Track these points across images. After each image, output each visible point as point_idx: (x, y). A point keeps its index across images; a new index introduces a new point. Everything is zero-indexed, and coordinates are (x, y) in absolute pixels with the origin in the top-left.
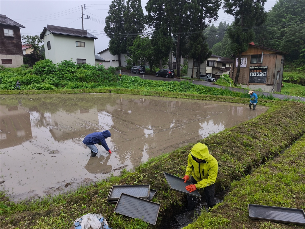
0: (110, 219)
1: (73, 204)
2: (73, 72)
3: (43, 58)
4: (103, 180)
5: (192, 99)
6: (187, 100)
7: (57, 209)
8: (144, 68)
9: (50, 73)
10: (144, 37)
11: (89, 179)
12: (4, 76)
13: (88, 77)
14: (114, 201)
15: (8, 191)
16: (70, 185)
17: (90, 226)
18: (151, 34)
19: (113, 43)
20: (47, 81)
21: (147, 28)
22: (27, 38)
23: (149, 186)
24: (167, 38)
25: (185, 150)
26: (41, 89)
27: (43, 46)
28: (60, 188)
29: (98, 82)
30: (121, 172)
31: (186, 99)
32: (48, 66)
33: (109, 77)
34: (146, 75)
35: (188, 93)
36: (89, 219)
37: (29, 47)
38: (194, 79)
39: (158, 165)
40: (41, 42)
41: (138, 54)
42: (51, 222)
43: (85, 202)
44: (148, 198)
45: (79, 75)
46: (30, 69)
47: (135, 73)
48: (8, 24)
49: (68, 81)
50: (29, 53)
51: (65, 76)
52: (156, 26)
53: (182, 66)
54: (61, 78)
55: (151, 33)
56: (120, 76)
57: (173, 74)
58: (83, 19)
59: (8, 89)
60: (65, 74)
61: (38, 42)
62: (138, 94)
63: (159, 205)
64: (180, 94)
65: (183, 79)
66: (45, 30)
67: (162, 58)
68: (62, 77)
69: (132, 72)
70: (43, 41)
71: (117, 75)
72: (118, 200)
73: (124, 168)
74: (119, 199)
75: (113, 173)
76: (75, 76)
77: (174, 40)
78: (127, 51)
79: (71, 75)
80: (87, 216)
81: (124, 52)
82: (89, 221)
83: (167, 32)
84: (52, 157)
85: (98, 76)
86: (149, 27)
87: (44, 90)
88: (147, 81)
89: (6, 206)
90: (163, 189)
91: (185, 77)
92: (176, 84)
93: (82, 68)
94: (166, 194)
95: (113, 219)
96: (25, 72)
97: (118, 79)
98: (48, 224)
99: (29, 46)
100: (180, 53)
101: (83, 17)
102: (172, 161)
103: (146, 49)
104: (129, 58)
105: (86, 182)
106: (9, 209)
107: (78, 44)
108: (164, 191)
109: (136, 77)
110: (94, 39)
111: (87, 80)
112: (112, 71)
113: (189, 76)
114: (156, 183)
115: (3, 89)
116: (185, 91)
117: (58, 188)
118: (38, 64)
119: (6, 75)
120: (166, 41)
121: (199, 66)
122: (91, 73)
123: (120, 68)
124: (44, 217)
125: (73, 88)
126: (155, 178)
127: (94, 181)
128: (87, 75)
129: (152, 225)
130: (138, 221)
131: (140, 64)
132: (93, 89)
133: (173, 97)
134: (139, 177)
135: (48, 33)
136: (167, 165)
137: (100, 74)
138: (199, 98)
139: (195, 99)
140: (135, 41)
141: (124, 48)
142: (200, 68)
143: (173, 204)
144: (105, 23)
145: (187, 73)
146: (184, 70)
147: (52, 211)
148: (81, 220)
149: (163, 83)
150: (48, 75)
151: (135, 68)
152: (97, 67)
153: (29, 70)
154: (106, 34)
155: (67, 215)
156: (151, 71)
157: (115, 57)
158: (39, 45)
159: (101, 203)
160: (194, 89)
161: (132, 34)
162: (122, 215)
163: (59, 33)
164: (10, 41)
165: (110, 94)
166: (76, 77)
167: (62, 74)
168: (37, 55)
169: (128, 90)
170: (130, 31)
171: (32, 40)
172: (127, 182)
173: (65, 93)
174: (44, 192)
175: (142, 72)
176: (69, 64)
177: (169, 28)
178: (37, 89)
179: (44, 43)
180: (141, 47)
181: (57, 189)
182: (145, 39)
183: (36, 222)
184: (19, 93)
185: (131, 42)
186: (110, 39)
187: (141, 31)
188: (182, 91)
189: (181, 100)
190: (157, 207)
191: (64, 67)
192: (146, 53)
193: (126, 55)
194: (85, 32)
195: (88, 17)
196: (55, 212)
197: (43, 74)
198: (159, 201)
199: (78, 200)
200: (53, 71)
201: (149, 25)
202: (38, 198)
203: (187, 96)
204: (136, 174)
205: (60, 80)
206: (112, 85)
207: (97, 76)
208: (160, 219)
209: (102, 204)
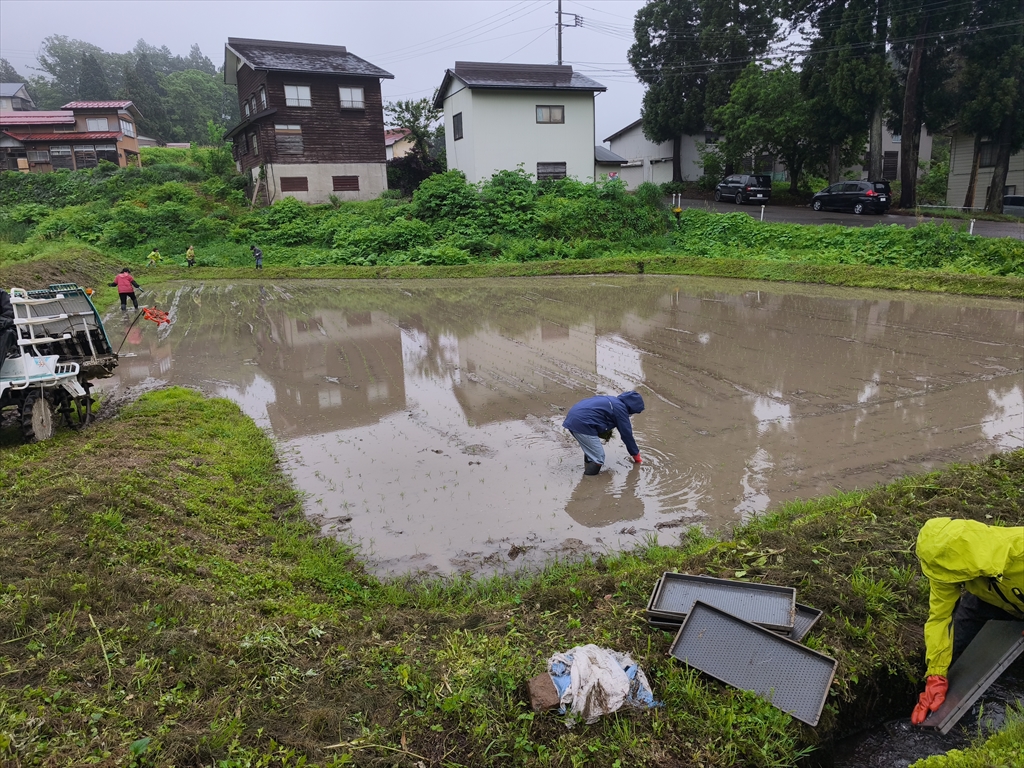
0: (659, 674)
1: (542, 610)
2: (524, 209)
3: (439, 166)
4: (625, 553)
5: (963, 294)
6: (941, 300)
7: (496, 616)
8: (766, 182)
9: (458, 214)
10: (770, 67)
11: (580, 542)
12: (339, 226)
13: (571, 221)
14: (671, 623)
15: (360, 546)
16: (524, 552)
17: (596, 681)
18: (801, 53)
19: (659, 101)
20: (451, 237)
21: (786, 34)
22: (398, 109)
23: (792, 591)
24: (867, 61)
25: (937, 485)
26: (434, 261)
27: (441, 131)
28: (496, 556)
29: (602, 236)
30: (683, 537)
31: (938, 293)
32: (453, 191)
33: (639, 218)
34: (772, 208)
35: (948, 269)
36: (593, 661)
37: (401, 135)
38: (977, 216)
39: (824, 528)
40: (436, 118)
41: (747, 132)
42: (481, 648)
43: (576, 608)
44: (788, 633)
45: (544, 216)
46: (405, 204)
47: (731, 201)
48: (351, 71)
49: (508, 236)
50: (402, 155)
51: (500, 221)
52: (822, 23)
53: (922, 168)
54: (490, 227)
55: (799, 49)
56: (678, 215)
57: (883, 200)
58: (560, 30)
59: (349, 264)
60: (502, 215)
61: (428, 119)
62: (739, 274)
63: (833, 662)
64: (910, 274)
65: (926, 215)
66: (449, 79)
67: (841, 139)
68: (492, 226)
69: (722, 197)
70: (440, 114)
71: (664, 212)
72: (685, 621)
73: (693, 524)
74: (687, 617)
75: (656, 536)
76: (531, 219)
77: (894, 65)
78: (705, 125)
79: (517, 216)
80: (588, 651)
81: (695, 128)
82: (594, 667)
83: (870, 37)
84: (470, 464)
85: (603, 217)
86: (794, 27)
87: (441, 267)
88: (778, 227)
89: (359, 587)
90: (846, 612)
91: (935, 208)
92: (897, 237)
93: (554, 194)
94: (858, 631)
95: (666, 675)
96: (391, 211)
97: (670, 226)
98: (475, 653)
99: (403, 132)
100: (920, 117)
101: (563, 22)
102: (878, 521)
103: (778, 112)
104: (711, 148)
105: (569, 552)
106: (366, 594)
107: (544, 114)
108: (850, 621)
109: (733, 214)
110: (595, 93)
111: (568, 232)
112: (652, 196)
113: (955, 203)
114: (817, 588)
115: (335, 262)
116: (936, 264)
117: (491, 557)
118: (427, 186)
119: (344, 224)
120: (860, 73)
121: (1002, 163)
122: (580, 208)
123: (680, 186)
124: (462, 630)
125: (524, 260)
126: (815, 569)
127: (594, 550)
128: (566, 214)
129: (803, 723)
130: (754, 700)
131: (751, 169)
132: (584, 260)
133: (883, 287)
134: (754, 559)
135: (456, 86)
136: (860, 531)
137: (608, 211)
138: (999, 292)
139: (976, 295)
140: (738, 85)
141: (694, 114)
142: (1006, 170)
143: (884, 669)
144: (633, 34)
145: (944, 194)
146: (932, 180)
147: (484, 618)
148: (569, 660)
149: (842, 234)
150: (454, 219)
151: (732, 182)
152: (600, 187)
153: (401, 207)
154: (634, 73)
155: (526, 639)
156: (793, 190)
157: (663, 150)
158: (428, 129)
159: (628, 620)
160: (975, 256)
161: (726, 60)
162: (697, 670)
163: (490, 83)
164: (355, 123)
165: (640, 275)
166: (534, 224)
167: (493, 215)
168: (424, 158)
169: (704, 260)
170: (722, 51)
171: (412, 114)
172: (709, 569)
173: (501, 273)
174: (453, 562)
175: (760, 196)
176: (513, 183)
177: (875, 24)
178: (424, 263)
179: (445, 119)
180: (760, 104)
181: (488, 559)
182: (775, 75)
183: (441, 639)
184: (377, 276)
185: (722, 93)
186: (648, 89)
187: (762, 46)
188: (921, 261)
189: (916, 296)
190: (823, 667)
191: (499, 192)
192: (779, 125)
193: (702, 140)
194: (566, 72)
195: (578, 21)
196: (492, 622)
197: (438, 215)
198: (831, 652)
199: (556, 601)
200: (467, 206)
201: (796, 19)
202: (438, 579)
203: (941, 281)
204: (739, 548)
205: (487, 232)
206: (646, 245)
207: (600, 216)
208: (833, 709)
209: (631, 624)
